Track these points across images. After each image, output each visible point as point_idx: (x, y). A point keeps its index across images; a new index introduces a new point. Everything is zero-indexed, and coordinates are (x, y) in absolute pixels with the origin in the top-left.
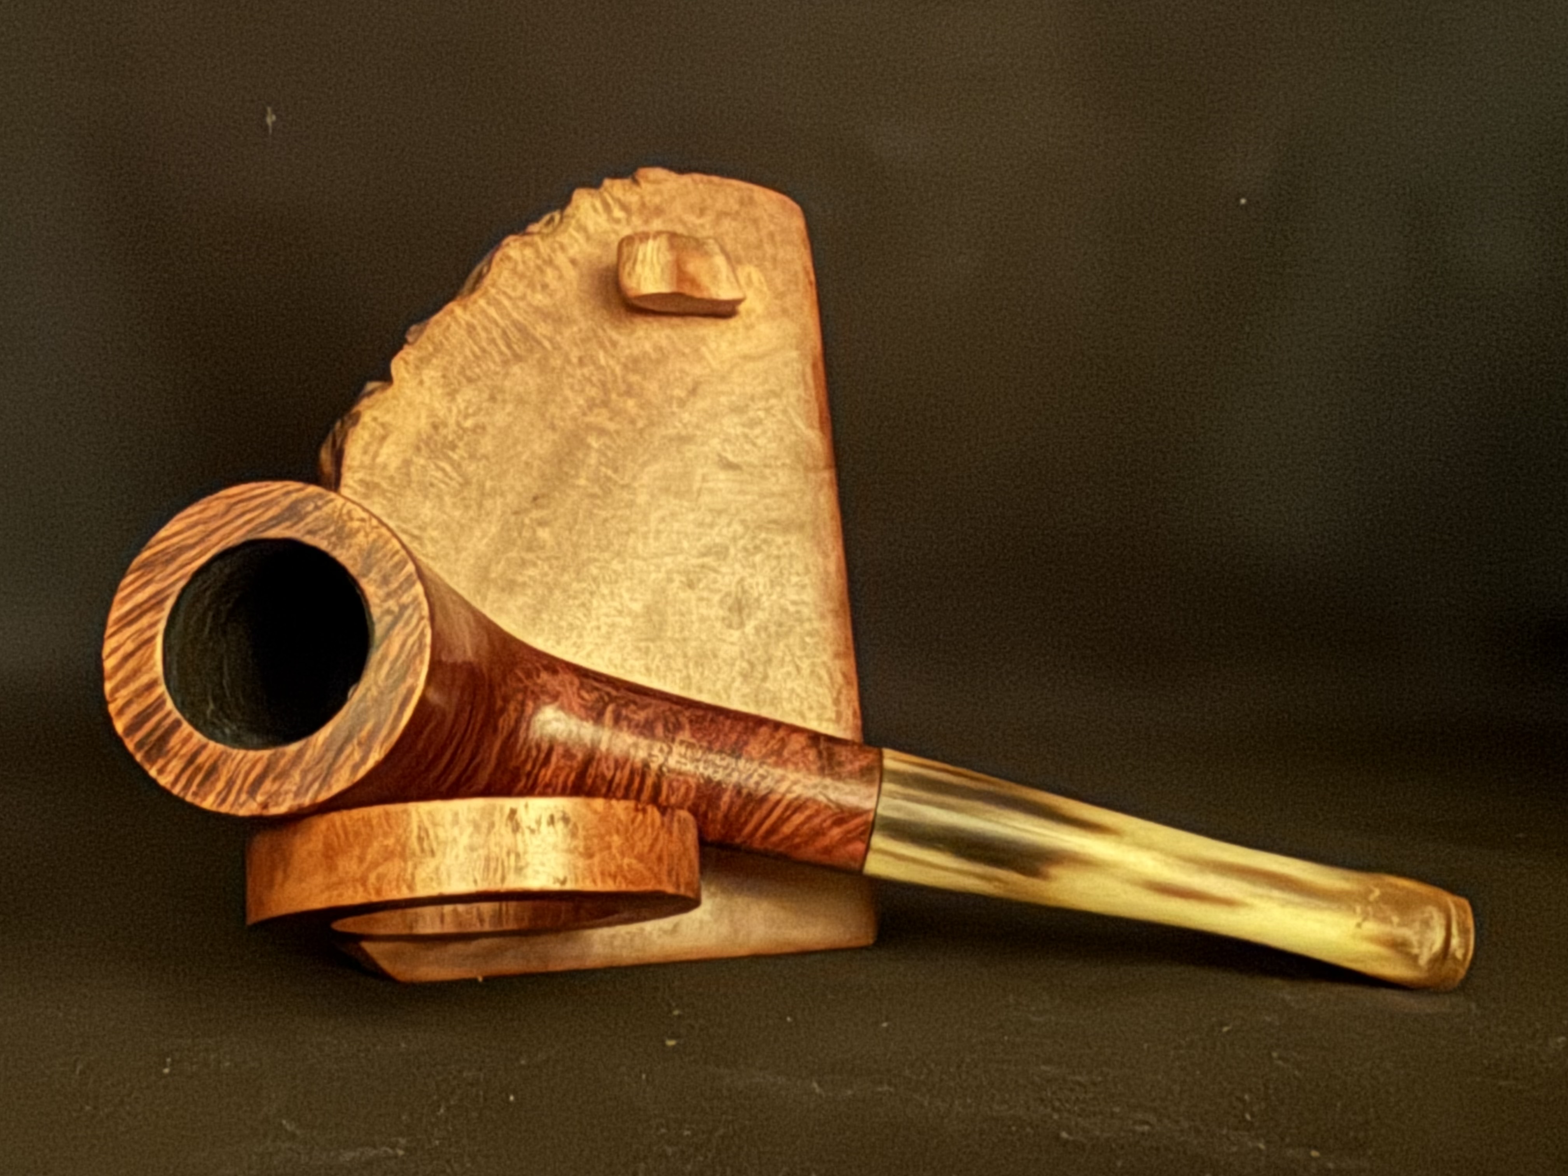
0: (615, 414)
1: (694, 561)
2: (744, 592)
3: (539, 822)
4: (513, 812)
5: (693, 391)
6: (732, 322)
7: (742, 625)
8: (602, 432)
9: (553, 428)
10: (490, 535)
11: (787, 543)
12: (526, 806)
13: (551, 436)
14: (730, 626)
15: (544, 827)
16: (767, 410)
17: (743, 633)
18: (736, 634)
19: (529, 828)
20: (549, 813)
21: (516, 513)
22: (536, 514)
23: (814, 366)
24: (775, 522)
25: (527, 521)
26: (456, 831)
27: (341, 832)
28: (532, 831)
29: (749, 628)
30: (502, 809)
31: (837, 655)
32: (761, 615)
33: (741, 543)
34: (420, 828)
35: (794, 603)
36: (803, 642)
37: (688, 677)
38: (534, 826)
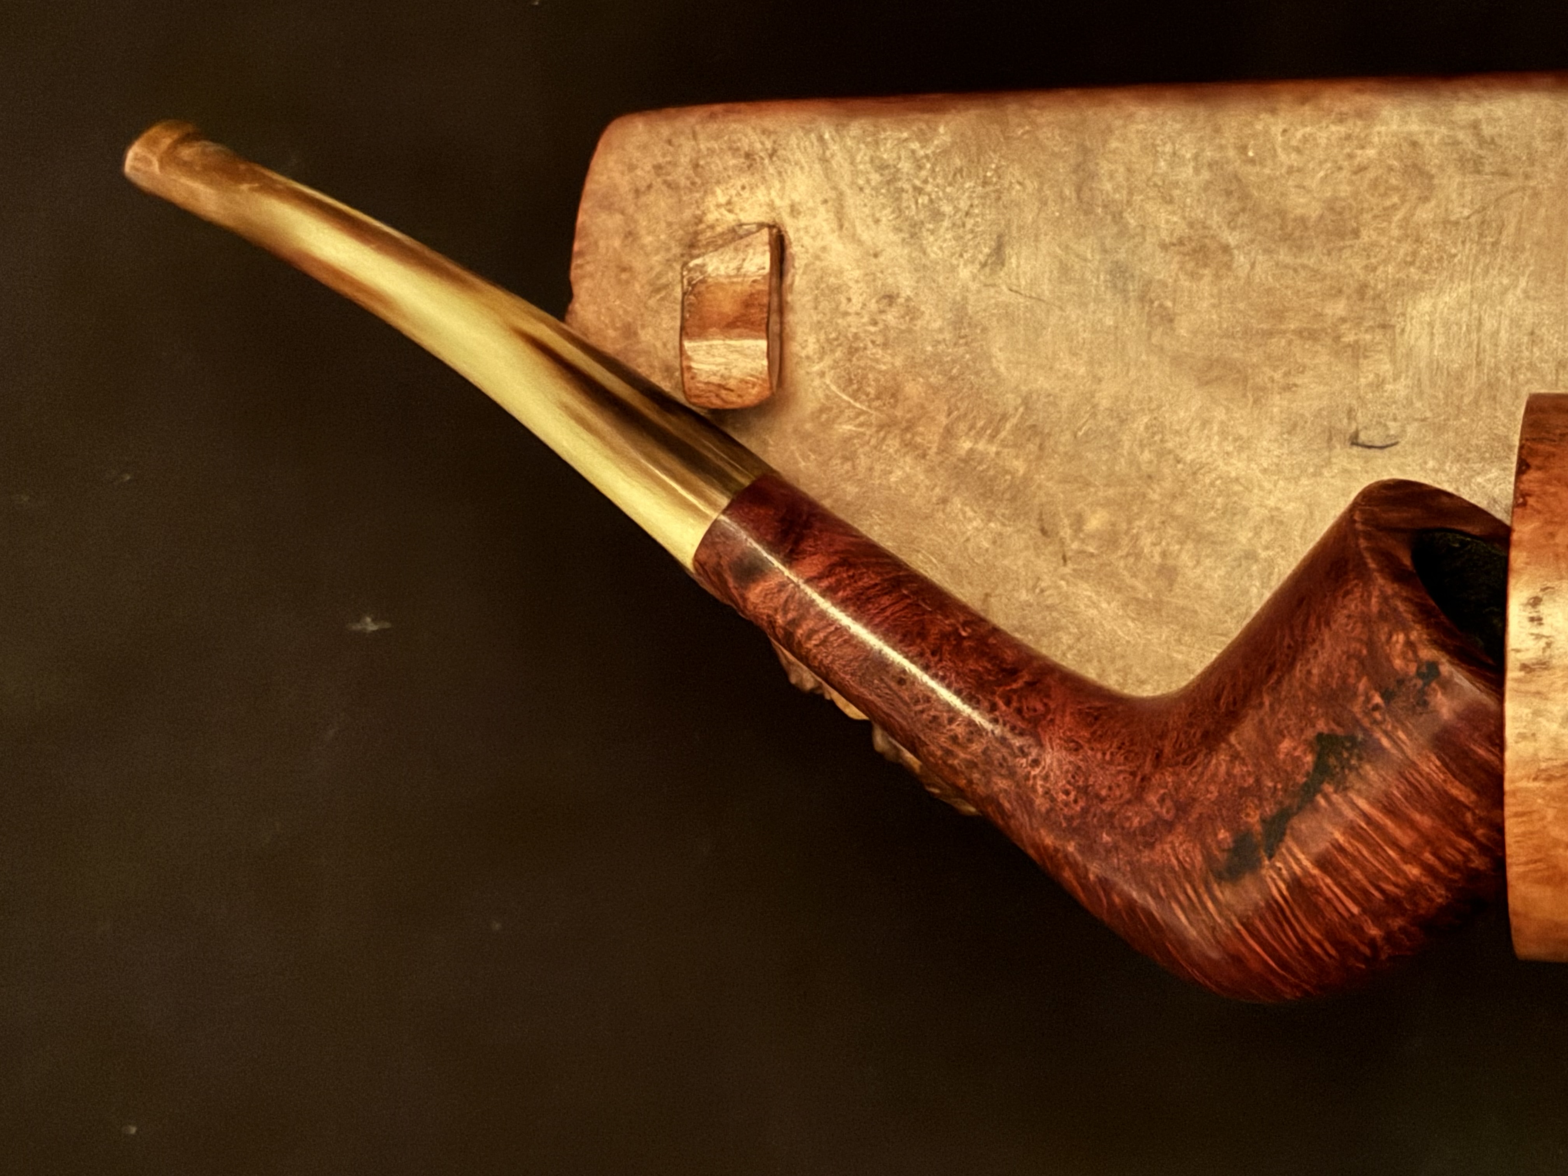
0: (923, 413)
1: (1133, 311)
2: (1181, 242)
3: (1538, 637)
4: (1524, 667)
5: (890, 298)
6: (791, 234)
7: (1226, 249)
8: (949, 432)
9: (944, 501)
10: (1095, 597)
11: (1111, 177)
12: (1518, 651)
13: (957, 503)
14: (1228, 266)
15: (1545, 630)
16: (919, 191)
17: (1238, 247)
18: (1241, 259)
19: (1544, 650)
20: (1528, 624)
21: (1065, 559)
22: (1066, 532)
23: (853, 115)
24: (1079, 190)
25: (1075, 546)
26: (1543, 738)
27: (1532, 866)
28: (1549, 645)
29: (1231, 238)
30: (1518, 680)
31: (1273, 111)
32: (1215, 220)
33: (1108, 242)
34: (1535, 779)
35: (1197, 171)
36: (1252, 161)
37: (1299, 333)
38: (1542, 643)
